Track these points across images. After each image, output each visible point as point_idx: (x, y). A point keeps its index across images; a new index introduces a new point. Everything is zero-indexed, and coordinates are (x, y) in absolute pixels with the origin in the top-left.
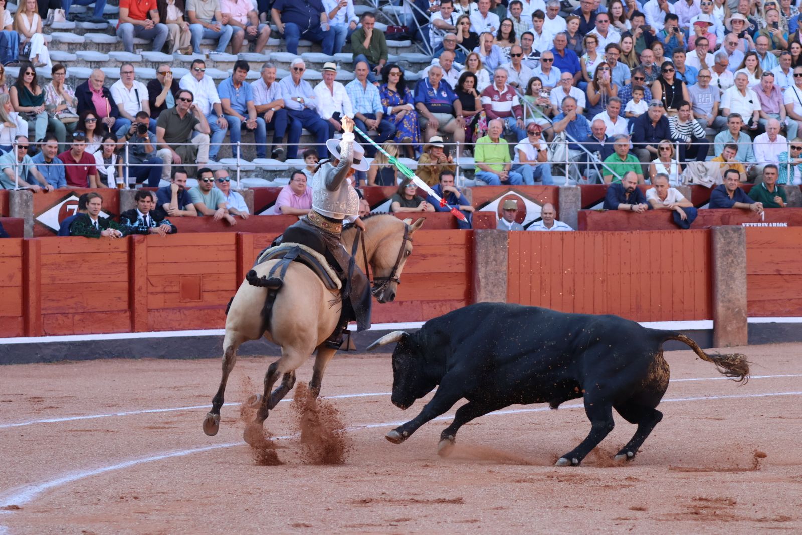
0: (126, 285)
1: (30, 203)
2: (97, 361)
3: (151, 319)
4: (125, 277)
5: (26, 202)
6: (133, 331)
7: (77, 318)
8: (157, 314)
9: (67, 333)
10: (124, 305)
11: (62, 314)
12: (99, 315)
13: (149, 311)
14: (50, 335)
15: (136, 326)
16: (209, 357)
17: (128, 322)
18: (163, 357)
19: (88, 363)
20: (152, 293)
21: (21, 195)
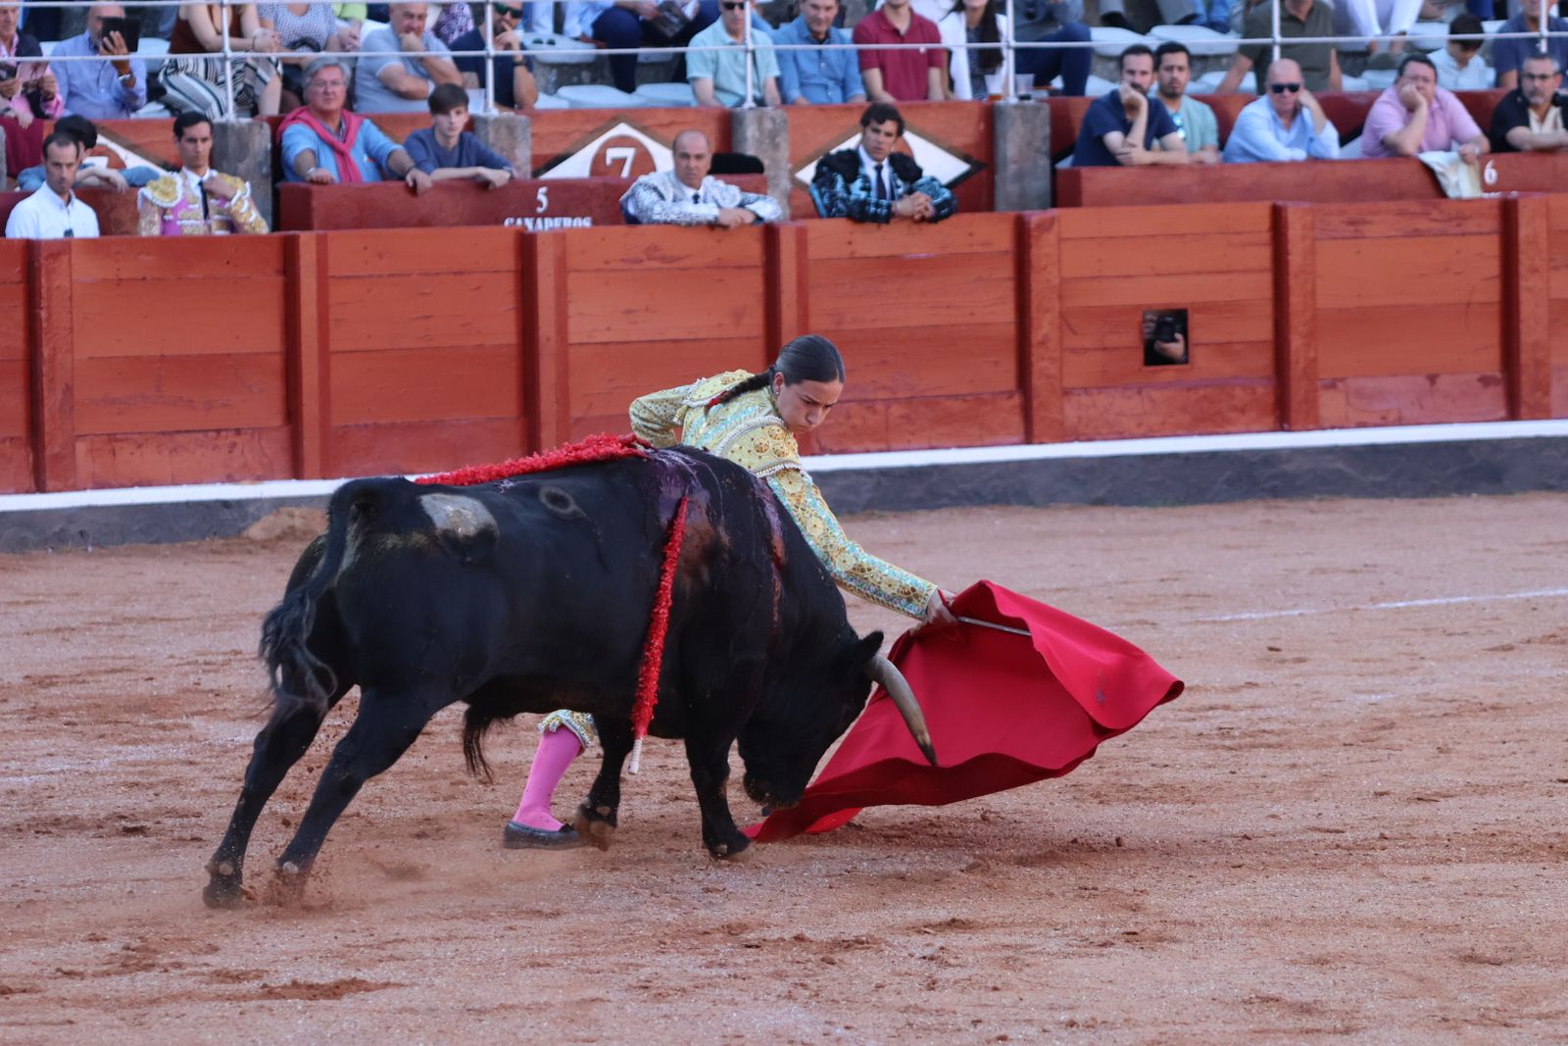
0: (1010, 330)
1: (783, 140)
2: (945, 513)
3: (1071, 411)
4: (1006, 314)
5: (773, 136)
6: (1029, 439)
7: (896, 410)
8: (1085, 399)
9: (871, 446)
10: (1007, 379)
11: (861, 401)
12: (949, 403)
13: (1067, 393)
14: (833, 452)
15: (1037, 429)
16: (1211, 501)
17: (1017, 420)
18: (1100, 502)
19: (923, 516)
20: (1074, 351)
21: (760, 121)
